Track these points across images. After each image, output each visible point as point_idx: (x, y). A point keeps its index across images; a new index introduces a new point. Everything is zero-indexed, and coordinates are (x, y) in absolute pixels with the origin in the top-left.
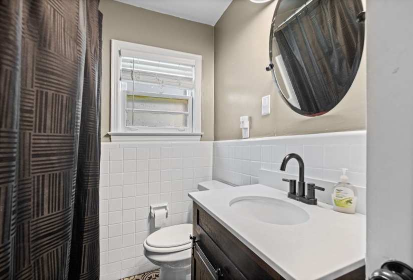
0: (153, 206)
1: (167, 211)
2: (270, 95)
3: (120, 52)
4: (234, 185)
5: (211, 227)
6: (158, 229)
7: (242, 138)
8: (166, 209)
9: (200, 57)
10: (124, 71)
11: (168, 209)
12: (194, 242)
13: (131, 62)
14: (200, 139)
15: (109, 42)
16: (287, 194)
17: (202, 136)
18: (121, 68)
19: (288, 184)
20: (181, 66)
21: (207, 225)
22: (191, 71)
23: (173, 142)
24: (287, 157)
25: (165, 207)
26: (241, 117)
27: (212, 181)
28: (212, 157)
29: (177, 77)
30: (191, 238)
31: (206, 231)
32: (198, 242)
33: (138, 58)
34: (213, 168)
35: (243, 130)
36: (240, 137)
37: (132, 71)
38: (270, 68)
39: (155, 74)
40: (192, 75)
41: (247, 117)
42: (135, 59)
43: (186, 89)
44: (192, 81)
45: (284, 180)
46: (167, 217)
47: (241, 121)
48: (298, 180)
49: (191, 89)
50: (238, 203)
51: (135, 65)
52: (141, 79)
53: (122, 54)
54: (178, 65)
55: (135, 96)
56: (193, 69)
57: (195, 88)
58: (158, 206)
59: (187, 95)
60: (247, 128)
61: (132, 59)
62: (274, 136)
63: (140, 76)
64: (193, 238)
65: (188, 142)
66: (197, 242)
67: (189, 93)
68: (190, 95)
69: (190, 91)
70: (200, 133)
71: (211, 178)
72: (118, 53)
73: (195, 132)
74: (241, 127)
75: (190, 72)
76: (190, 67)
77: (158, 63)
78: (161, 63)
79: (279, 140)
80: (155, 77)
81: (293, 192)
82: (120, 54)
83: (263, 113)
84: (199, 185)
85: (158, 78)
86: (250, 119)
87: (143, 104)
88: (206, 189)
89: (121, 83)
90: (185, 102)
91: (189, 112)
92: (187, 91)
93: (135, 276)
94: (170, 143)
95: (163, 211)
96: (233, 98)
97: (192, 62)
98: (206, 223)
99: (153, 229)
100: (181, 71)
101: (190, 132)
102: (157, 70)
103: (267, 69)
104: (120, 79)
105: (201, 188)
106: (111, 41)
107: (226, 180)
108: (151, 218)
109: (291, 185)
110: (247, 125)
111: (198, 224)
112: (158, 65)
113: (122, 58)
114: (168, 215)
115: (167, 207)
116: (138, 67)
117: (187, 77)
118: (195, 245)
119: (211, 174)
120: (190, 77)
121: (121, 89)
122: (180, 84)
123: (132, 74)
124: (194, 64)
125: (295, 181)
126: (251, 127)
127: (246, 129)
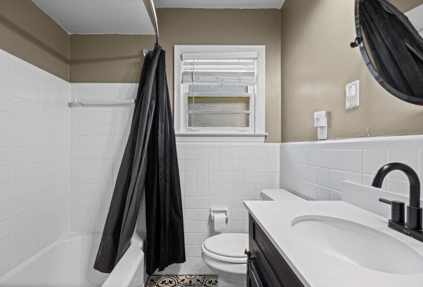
0: (213, 209)
1: (226, 216)
2: (358, 81)
3: (181, 56)
4: (308, 199)
5: (267, 247)
6: (218, 233)
7: (317, 140)
8: (226, 214)
9: (263, 47)
10: (184, 74)
11: (228, 214)
12: (249, 258)
13: (192, 65)
14: (264, 140)
15: (172, 48)
16: (387, 222)
17: (266, 136)
18: (183, 71)
19: (389, 207)
20: (241, 61)
21: (262, 243)
22: (253, 64)
23: (234, 144)
24: (386, 167)
25: (225, 212)
26: (315, 113)
27: (279, 189)
28: (279, 161)
29: (237, 73)
30: (246, 253)
31: (262, 249)
32: (254, 259)
33: (198, 59)
34: (280, 175)
35: (319, 129)
36: (315, 138)
37: (192, 73)
38: (357, 42)
39: (214, 73)
40: (254, 69)
41: (323, 113)
42: (196, 61)
43: (247, 85)
44: (254, 75)
45: (381, 200)
46: (227, 222)
47: (315, 117)
48: (407, 204)
49: (253, 85)
50: (305, 222)
51: (195, 66)
52: (201, 80)
53: (183, 58)
54: (238, 61)
55: (195, 97)
56: (256, 62)
57: (257, 83)
58: (217, 210)
59: (249, 92)
60: (324, 127)
61: (192, 61)
62: (366, 136)
63: (200, 77)
64: (249, 254)
65: (251, 144)
66: (252, 259)
67: (251, 90)
68: (252, 92)
69: (252, 87)
70: (264, 133)
71: (279, 186)
72: (180, 57)
73: (257, 133)
74: (315, 126)
75: (252, 66)
76: (252, 61)
77: (217, 61)
78: (220, 61)
79: (373, 142)
80: (214, 77)
81: (397, 219)
82: (181, 58)
83: (348, 106)
84: (262, 193)
85: (217, 77)
86: (329, 115)
87: (203, 104)
88: (271, 199)
89: (182, 86)
90: (246, 100)
91: (251, 111)
92: (249, 87)
93: (196, 275)
94: (229, 144)
95: (223, 216)
96: (304, 91)
97: (254, 54)
98: (262, 240)
99: (213, 233)
100: (241, 66)
101: (252, 133)
102: (216, 69)
103: (353, 45)
104: (182, 82)
105: (264, 197)
106: (174, 47)
107: (298, 190)
108: (211, 221)
109: (394, 210)
110: (323, 122)
111: (254, 238)
112: (217, 64)
113: (184, 61)
114: (229, 221)
115: (228, 213)
116: (198, 69)
117: (249, 71)
118: (250, 262)
119: (278, 181)
120: (252, 71)
121: (182, 92)
122: (240, 81)
123: (192, 76)
124: (256, 56)
125: (402, 205)
126: (329, 126)
127: (322, 127)
